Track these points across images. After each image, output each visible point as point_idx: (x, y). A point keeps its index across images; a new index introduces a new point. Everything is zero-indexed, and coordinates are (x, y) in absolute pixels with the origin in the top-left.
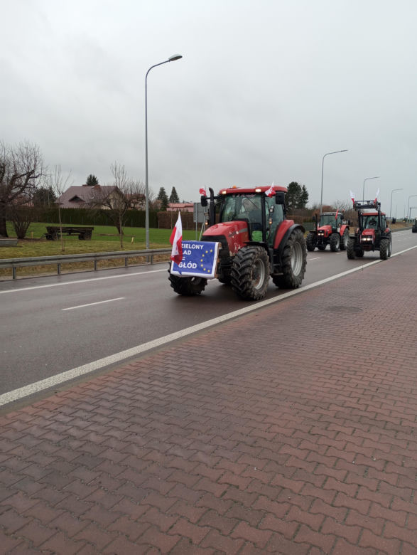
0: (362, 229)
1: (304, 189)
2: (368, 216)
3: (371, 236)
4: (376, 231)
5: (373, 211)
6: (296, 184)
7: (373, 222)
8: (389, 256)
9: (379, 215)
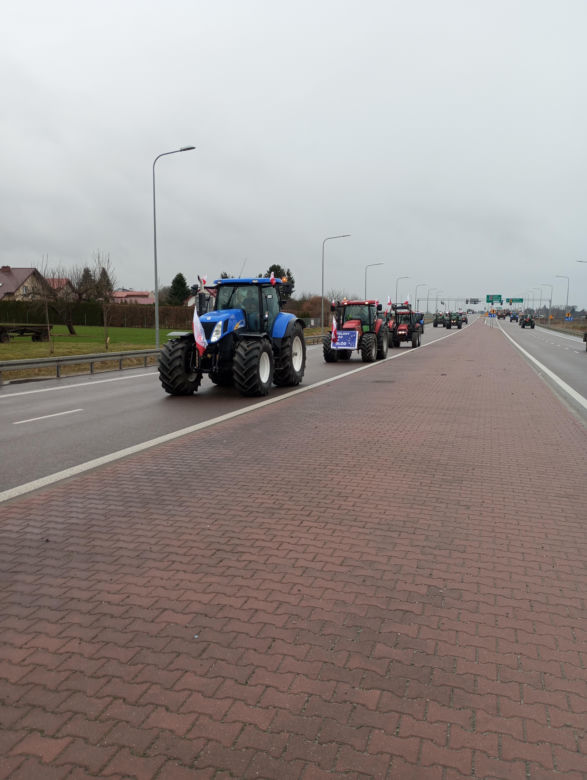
0: (398, 325)
1: (289, 274)
2: (403, 314)
3: (404, 330)
4: (409, 326)
5: (406, 311)
6: (279, 267)
7: (406, 319)
8: (419, 345)
9: (411, 313)
